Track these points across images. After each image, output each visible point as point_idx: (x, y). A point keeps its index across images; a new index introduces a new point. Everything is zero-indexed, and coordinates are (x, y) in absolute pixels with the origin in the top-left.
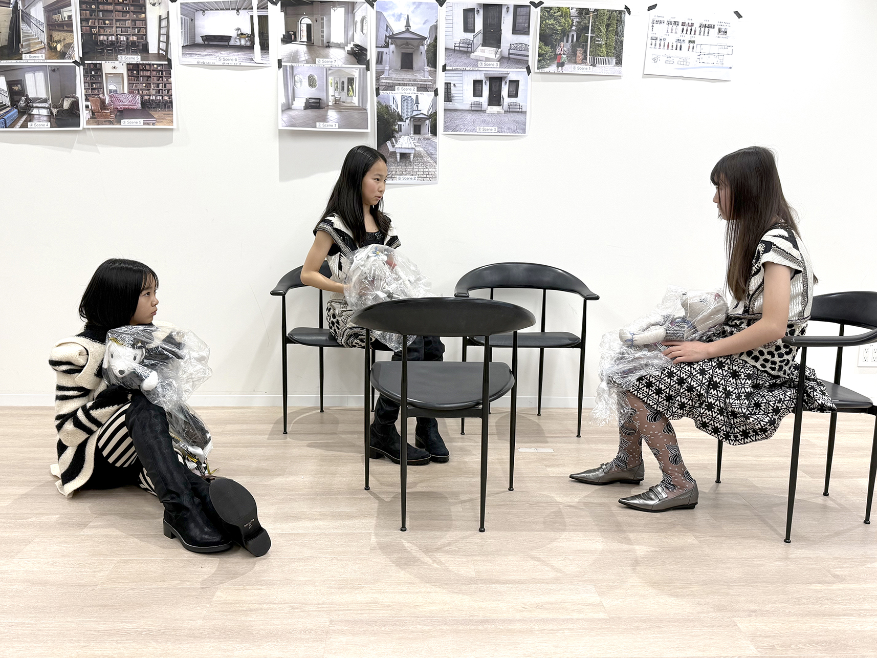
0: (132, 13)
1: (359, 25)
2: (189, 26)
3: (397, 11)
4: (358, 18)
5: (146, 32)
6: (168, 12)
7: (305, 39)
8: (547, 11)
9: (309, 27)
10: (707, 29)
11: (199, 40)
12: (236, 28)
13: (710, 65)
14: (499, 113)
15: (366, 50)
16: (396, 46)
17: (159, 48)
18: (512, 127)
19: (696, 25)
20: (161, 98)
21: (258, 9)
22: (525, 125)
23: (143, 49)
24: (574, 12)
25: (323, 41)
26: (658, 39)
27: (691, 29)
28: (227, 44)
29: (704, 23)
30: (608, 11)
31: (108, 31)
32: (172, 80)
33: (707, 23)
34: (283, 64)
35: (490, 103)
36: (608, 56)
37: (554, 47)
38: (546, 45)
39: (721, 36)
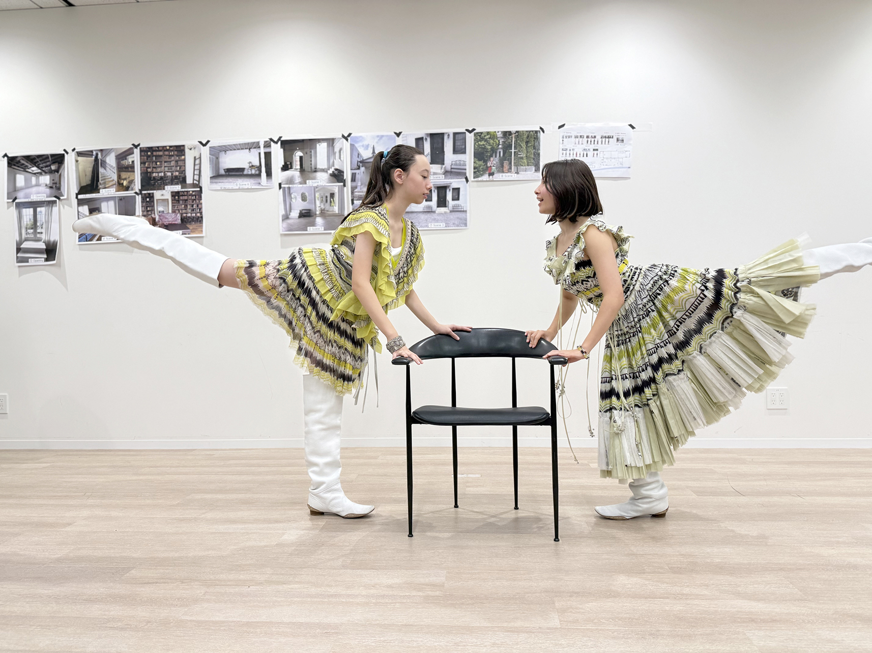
0: (175, 156)
1: (337, 155)
2: (215, 163)
3: (366, 143)
4: (337, 150)
5: (185, 168)
6: (200, 154)
7: (298, 167)
8: (479, 135)
9: (301, 158)
10: (607, 139)
11: (222, 172)
12: (248, 161)
13: (612, 166)
14: (445, 213)
15: (343, 172)
16: (366, 168)
17: (194, 180)
18: (456, 222)
19: (598, 137)
20: (194, 215)
21: (264, 147)
22: (466, 221)
23: (182, 180)
24: (499, 135)
25: (311, 167)
26: (568, 150)
27: (594, 141)
28: (241, 173)
29: (604, 135)
30: (527, 131)
31: (159, 170)
32: (203, 201)
33: (607, 135)
34: (282, 186)
35: (438, 206)
36: (528, 165)
37: (485, 162)
38: (479, 160)
39: (619, 144)
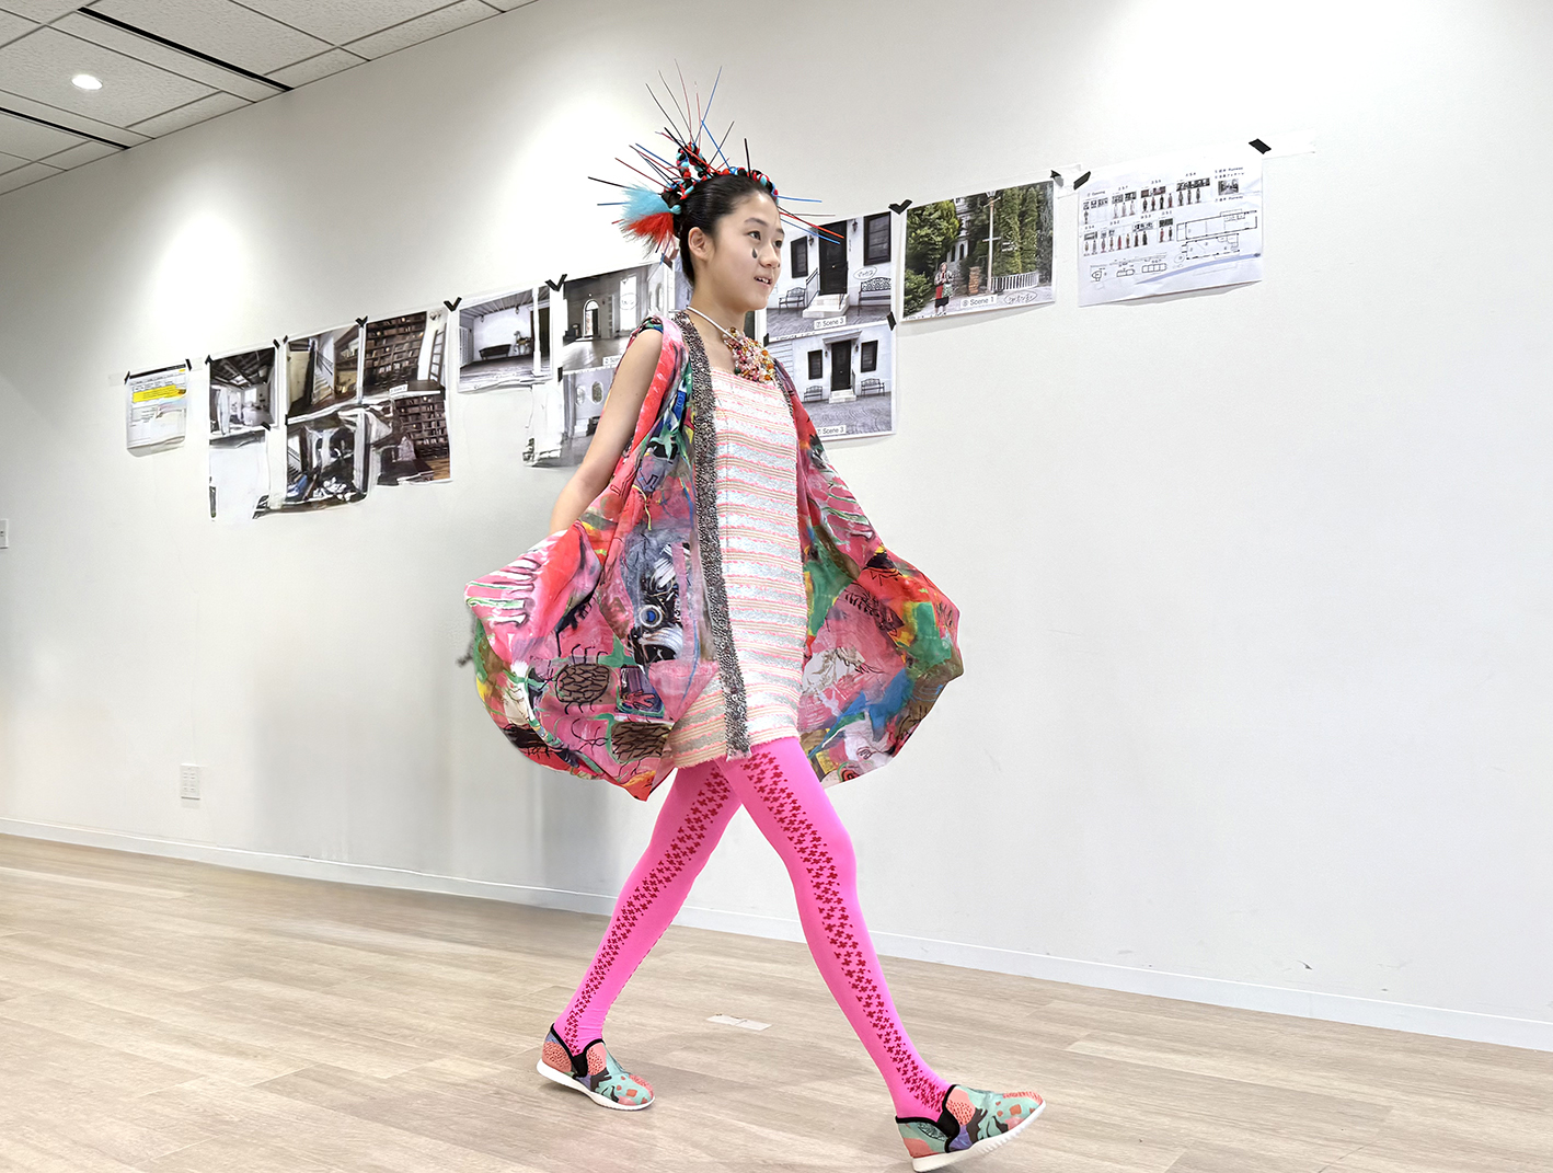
0: (412, 333)
1: (654, 299)
2: (468, 341)
4: (652, 287)
5: (419, 353)
6: (446, 324)
7: (590, 333)
8: (917, 215)
9: (595, 312)
10: (1194, 191)
11: (478, 357)
12: (515, 332)
13: (1212, 259)
14: (848, 401)
17: (430, 373)
18: (869, 422)
19: (1171, 189)
20: (435, 440)
21: (539, 300)
22: (890, 416)
23: (413, 376)
24: (961, 206)
25: (611, 330)
26: (1099, 236)
27: (1162, 199)
28: (504, 356)
29: (1186, 180)
30: (1021, 188)
31: (387, 360)
32: (446, 414)
33: (1193, 179)
34: (564, 373)
35: (835, 386)
36: (1024, 270)
37: (930, 274)
38: (918, 272)
39: (1227, 196)
